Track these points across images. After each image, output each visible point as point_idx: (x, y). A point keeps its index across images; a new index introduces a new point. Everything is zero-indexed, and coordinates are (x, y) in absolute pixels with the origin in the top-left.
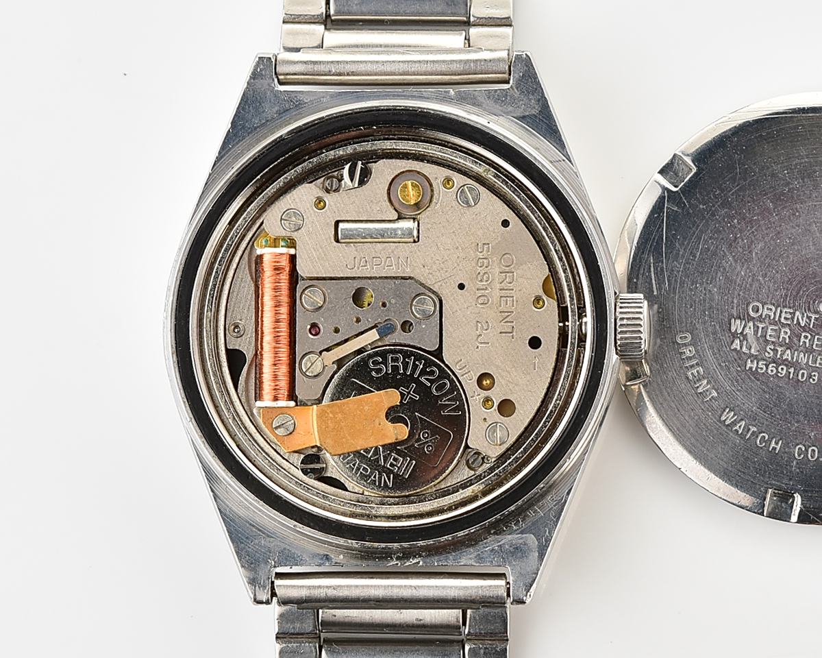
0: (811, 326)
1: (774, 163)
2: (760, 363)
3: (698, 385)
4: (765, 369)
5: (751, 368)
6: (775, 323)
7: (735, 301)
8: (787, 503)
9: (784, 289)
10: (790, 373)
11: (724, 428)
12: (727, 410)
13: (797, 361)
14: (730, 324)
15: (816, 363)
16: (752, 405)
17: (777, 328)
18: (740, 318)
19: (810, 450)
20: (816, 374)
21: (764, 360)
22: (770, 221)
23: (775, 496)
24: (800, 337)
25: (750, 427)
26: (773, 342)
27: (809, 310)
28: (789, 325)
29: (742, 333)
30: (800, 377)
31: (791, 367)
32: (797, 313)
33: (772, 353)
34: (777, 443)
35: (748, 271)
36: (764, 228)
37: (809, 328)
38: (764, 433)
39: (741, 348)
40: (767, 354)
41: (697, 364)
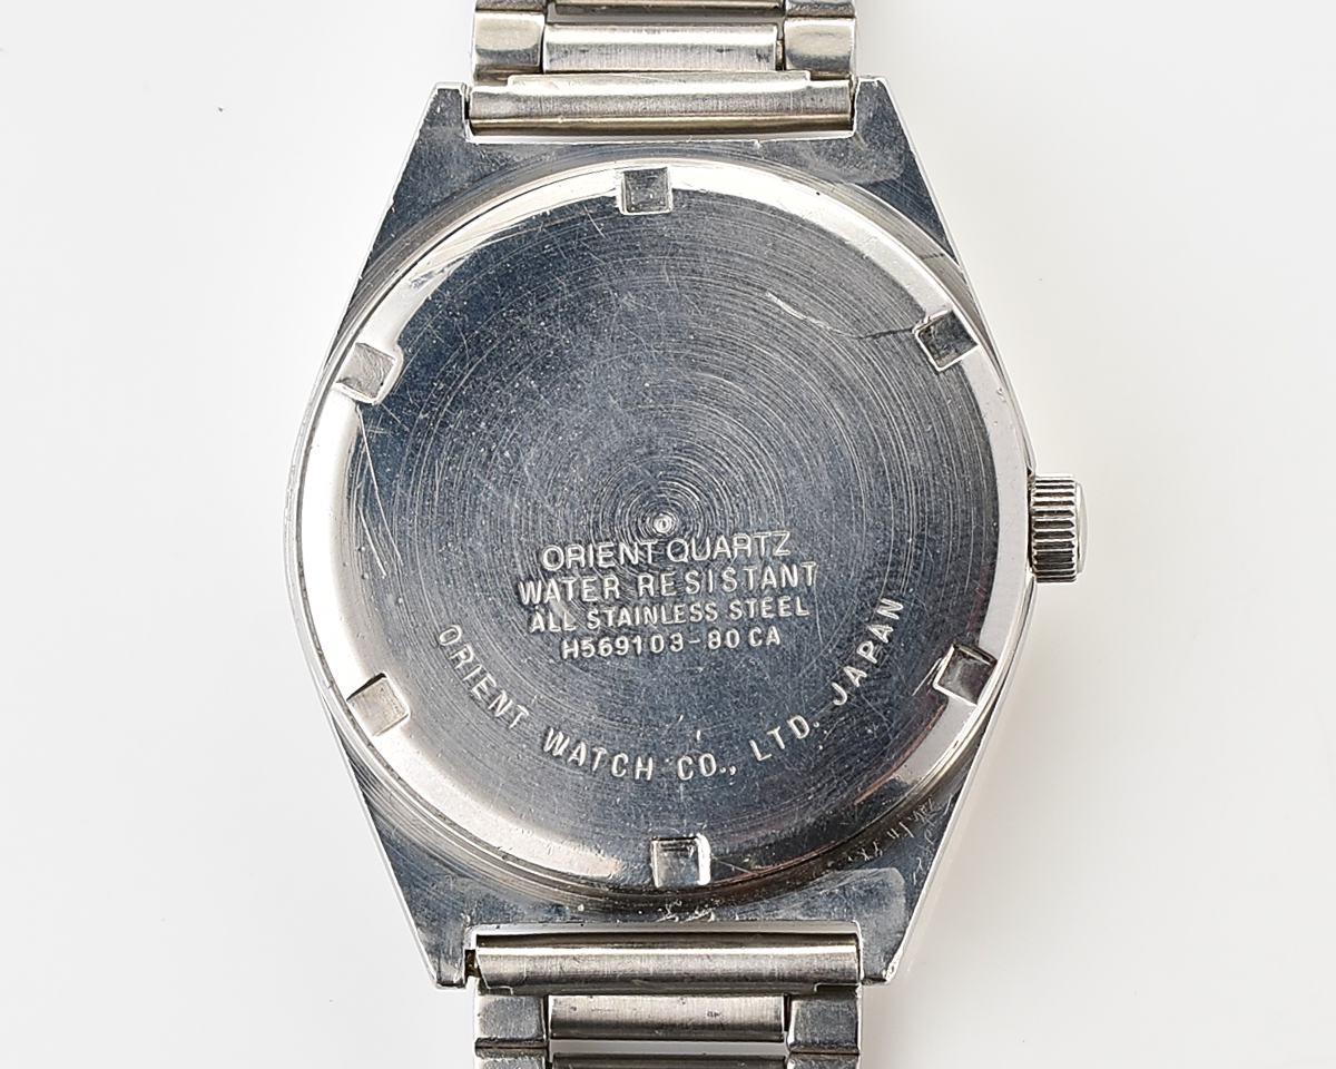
0: (650, 561)
1: (520, 314)
2: (584, 642)
3: (492, 705)
4: (593, 650)
5: (571, 655)
6: (591, 572)
7: (516, 554)
8: (687, 857)
9: (590, 512)
10: (635, 645)
11: (552, 762)
12: (551, 733)
13: (642, 623)
14: (518, 593)
15: (673, 618)
16: (587, 714)
17: (595, 578)
18: (530, 578)
19: (702, 760)
20: (679, 635)
21: (588, 635)
22: (538, 411)
23: (665, 850)
24: (637, 583)
25: (595, 750)
26: (595, 604)
27: (639, 534)
28: (613, 568)
29: (541, 602)
30: (654, 648)
31: (635, 635)
32: (623, 546)
33: (598, 621)
34: (645, 765)
35: (524, 499)
36: (531, 424)
37: (647, 564)
38: (619, 753)
39: (546, 626)
40: (590, 625)
41: (483, 672)
